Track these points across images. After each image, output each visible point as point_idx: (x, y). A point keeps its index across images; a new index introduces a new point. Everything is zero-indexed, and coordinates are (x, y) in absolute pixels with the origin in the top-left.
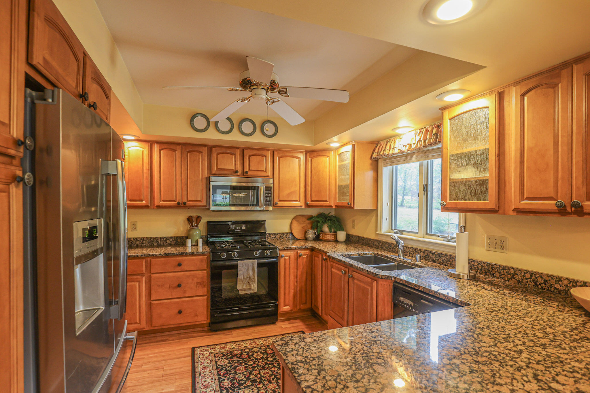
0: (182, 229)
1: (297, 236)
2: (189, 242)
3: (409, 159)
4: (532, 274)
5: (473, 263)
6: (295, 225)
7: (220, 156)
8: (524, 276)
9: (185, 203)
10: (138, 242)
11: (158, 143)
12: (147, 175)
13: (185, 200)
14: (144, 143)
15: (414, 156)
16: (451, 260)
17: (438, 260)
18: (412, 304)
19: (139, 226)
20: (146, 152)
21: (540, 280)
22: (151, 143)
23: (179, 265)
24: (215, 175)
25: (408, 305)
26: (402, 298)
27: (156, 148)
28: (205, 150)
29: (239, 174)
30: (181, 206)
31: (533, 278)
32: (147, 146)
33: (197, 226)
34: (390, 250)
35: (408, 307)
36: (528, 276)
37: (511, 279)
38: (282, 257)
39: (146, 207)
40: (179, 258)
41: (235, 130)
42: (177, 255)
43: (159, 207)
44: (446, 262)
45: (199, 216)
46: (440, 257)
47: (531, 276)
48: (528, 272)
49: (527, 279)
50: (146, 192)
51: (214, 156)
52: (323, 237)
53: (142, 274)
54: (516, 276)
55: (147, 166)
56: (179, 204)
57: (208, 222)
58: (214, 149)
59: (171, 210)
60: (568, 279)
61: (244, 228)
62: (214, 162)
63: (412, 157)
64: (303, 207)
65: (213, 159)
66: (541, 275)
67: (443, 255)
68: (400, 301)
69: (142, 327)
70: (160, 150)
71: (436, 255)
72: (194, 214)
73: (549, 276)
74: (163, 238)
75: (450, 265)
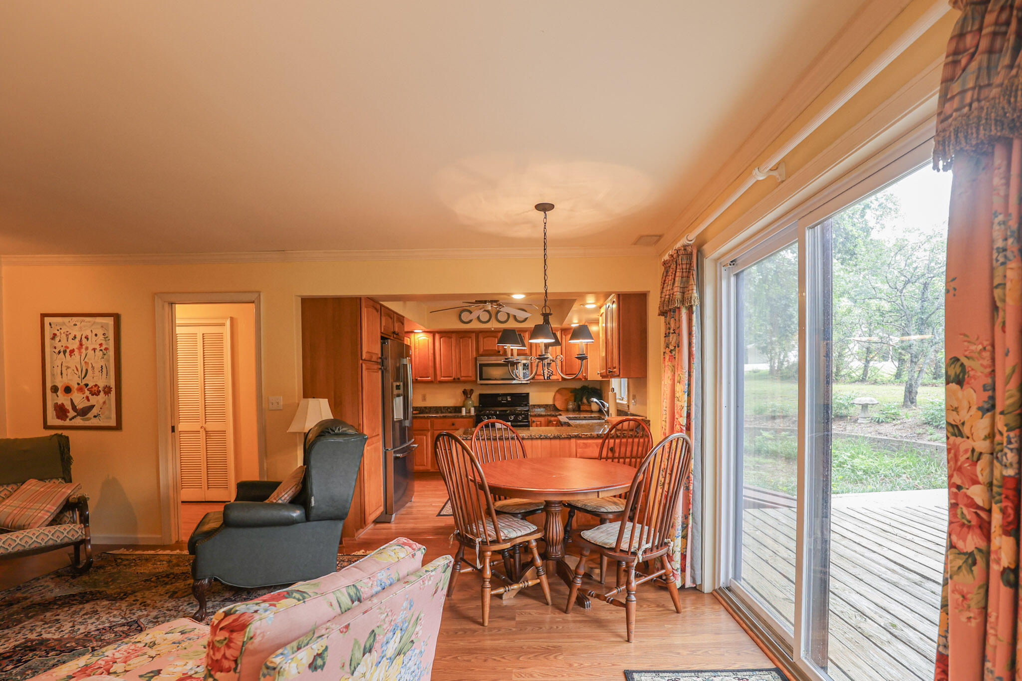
0: (459, 400)
1: (559, 408)
2: (464, 410)
6: (558, 396)
7: (485, 339)
9: (459, 379)
10: (427, 410)
11: (439, 332)
12: (431, 357)
13: (459, 376)
14: (429, 334)
19: (428, 397)
20: (431, 340)
22: (433, 333)
23: (453, 425)
24: (482, 355)
27: (437, 336)
28: (474, 336)
29: (501, 353)
30: (456, 381)
32: (432, 334)
33: (470, 397)
38: (534, 422)
39: (431, 382)
40: (453, 420)
41: (493, 318)
42: (451, 417)
43: (441, 382)
45: (472, 390)
50: (431, 371)
51: (481, 339)
52: (583, 408)
53: (428, 430)
55: (431, 351)
56: (454, 379)
57: (480, 395)
58: (480, 334)
59: (449, 384)
61: (509, 399)
62: (481, 343)
64: (560, 380)
65: (480, 343)
69: (428, 468)
70: (440, 338)
72: (468, 387)
74: (445, 407)
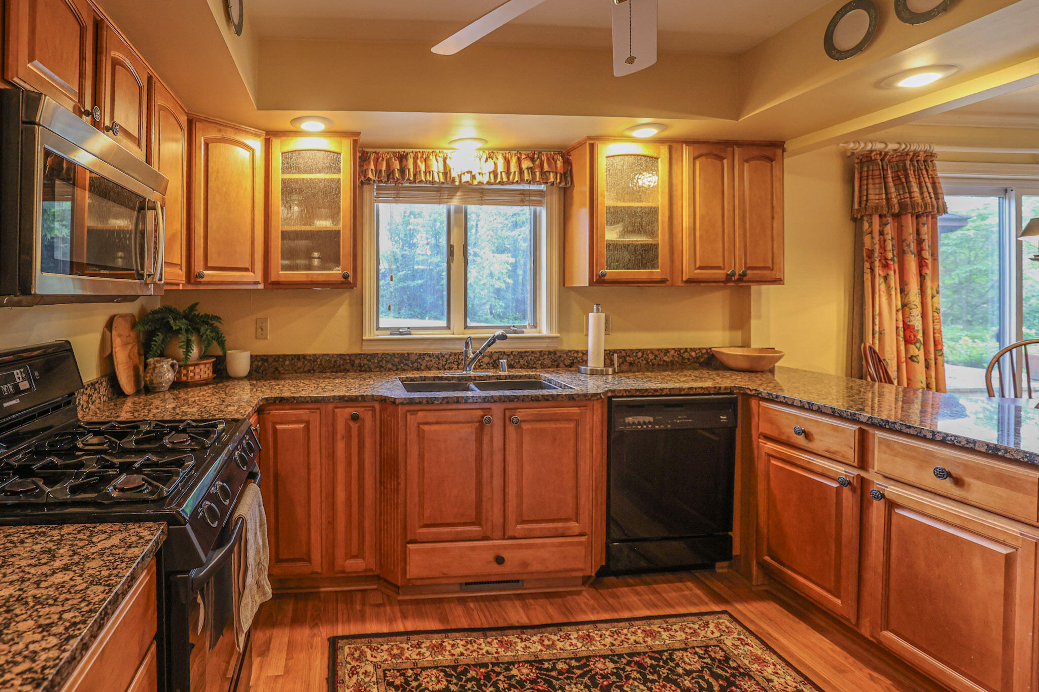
1: (125, 387)
3: (446, 197)
4: (643, 351)
5: (576, 355)
6: (119, 349)
8: (636, 356)
15: (459, 193)
16: (541, 358)
17: (519, 362)
18: (651, 419)
21: (651, 357)
25: (644, 423)
26: (630, 419)
31: (645, 355)
34: (406, 367)
35: (645, 427)
36: (640, 354)
37: (623, 363)
44: (532, 363)
46: (522, 358)
47: (643, 354)
48: (640, 350)
49: (639, 358)
54: (628, 358)
60: (674, 349)
63: (454, 195)
66: (652, 351)
67: (527, 354)
68: (629, 424)
71: (515, 355)
73: (659, 350)
75: (541, 365)
